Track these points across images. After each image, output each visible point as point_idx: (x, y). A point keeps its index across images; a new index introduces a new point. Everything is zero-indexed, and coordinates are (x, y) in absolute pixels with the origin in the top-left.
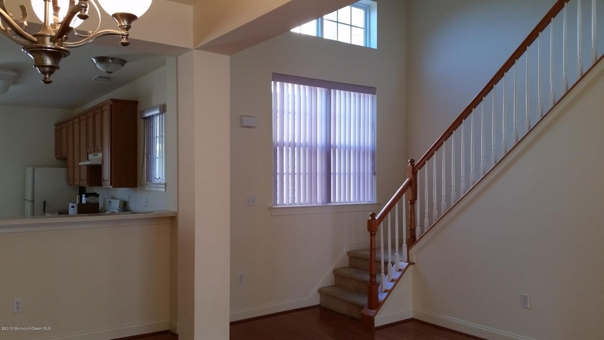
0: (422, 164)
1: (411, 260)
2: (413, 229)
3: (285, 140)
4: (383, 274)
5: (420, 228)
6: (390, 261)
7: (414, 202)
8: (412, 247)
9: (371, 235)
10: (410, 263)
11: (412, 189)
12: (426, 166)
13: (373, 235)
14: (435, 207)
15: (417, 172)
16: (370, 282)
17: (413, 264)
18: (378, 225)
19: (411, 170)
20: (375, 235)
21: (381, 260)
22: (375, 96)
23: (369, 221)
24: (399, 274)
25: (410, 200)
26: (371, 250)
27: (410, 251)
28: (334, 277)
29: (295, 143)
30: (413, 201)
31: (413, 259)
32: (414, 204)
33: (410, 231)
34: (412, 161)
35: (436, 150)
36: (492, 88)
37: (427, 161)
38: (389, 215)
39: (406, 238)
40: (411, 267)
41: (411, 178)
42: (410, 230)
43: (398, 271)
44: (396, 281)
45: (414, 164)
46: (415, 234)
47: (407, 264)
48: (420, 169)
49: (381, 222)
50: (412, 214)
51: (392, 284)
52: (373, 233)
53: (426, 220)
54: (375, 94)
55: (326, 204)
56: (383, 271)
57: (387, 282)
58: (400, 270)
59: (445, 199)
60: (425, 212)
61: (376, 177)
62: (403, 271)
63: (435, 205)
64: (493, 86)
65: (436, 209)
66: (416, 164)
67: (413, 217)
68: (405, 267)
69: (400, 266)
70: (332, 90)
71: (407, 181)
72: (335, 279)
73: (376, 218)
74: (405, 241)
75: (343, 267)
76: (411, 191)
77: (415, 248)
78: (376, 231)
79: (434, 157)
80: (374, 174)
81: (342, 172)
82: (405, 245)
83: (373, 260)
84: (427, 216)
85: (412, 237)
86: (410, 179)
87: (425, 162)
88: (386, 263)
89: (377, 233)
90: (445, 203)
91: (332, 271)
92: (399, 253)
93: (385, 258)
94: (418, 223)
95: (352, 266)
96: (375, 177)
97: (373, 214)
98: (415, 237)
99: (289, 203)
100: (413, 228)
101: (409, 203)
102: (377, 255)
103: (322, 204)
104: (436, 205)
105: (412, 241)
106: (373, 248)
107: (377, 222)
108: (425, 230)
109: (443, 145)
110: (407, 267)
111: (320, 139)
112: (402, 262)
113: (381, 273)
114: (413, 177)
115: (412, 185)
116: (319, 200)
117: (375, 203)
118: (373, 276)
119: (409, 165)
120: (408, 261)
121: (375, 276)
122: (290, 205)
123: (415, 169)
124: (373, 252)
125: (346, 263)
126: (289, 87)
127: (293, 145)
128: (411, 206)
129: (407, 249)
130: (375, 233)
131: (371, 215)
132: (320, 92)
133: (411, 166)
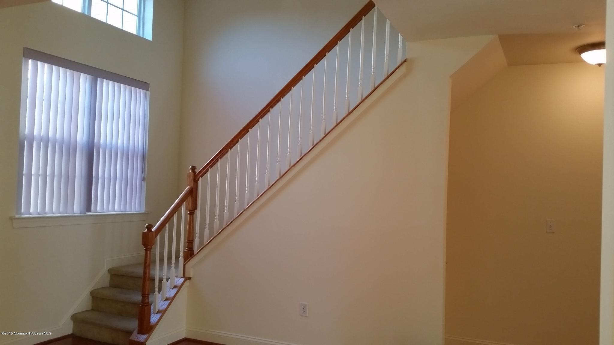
0: (205, 171)
1: (187, 276)
2: (190, 242)
3: (36, 133)
4: (156, 293)
5: (199, 239)
6: (165, 277)
7: (194, 212)
8: (190, 260)
9: (146, 250)
10: (187, 279)
11: (192, 199)
12: (209, 173)
13: (149, 250)
14: (217, 217)
15: (199, 180)
16: (141, 303)
17: (190, 278)
18: (155, 238)
19: (192, 177)
20: (150, 250)
21: (155, 278)
22: (148, 93)
23: (144, 234)
24: (174, 291)
25: (190, 209)
26: (145, 268)
27: (186, 265)
28: (91, 300)
29: (49, 137)
30: (192, 211)
31: (190, 273)
32: (194, 214)
33: (187, 244)
34: (194, 168)
35: (221, 158)
36: (280, 100)
37: (210, 169)
38: (167, 226)
39: (183, 251)
40: (187, 282)
41: (192, 186)
42: (187, 242)
43: (173, 288)
44: (171, 300)
45: (195, 171)
46: (193, 247)
47: (183, 280)
48: (202, 176)
49: (158, 235)
50: (191, 225)
51: (167, 303)
52: (149, 247)
53: (207, 231)
54: (148, 91)
55: (85, 213)
56: (157, 289)
57: (160, 302)
58: (175, 287)
59: (227, 209)
60: (206, 223)
61: (146, 183)
62: (178, 288)
63: (216, 215)
64: (280, 99)
65: (217, 220)
66: (197, 171)
67: (191, 227)
68: (181, 283)
69: (175, 282)
70: (98, 78)
71: (188, 189)
72: (93, 302)
73: (153, 230)
74: (181, 255)
75: (103, 288)
76: (191, 200)
77: (193, 262)
78: (153, 245)
79: (219, 164)
80: (143, 179)
81: (106, 176)
82: (181, 259)
83: (147, 278)
84: (208, 227)
85: (189, 250)
86: (190, 188)
87: (208, 170)
88: (161, 280)
89: (153, 247)
90: (228, 213)
91: (89, 293)
92: (175, 268)
93: (159, 275)
94: (197, 235)
95: (113, 285)
96: (144, 184)
97: (149, 225)
98: (192, 250)
99: (37, 212)
100: (191, 240)
101: (188, 213)
102: (152, 272)
103: (81, 213)
104: (218, 215)
105: (190, 254)
106: (147, 264)
107: (154, 234)
108: (204, 242)
109: (228, 152)
110: (183, 282)
111: (81, 136)
112: (177, 278)
113: (154, 292)
114: (194, 185)
115: (193, 193)
116: (77, 208)
117: (143, 212)
118: (145, 296)
119: (190, 172)
120: (184, 276)
121: (149, 296)
122: (39, 214)
123: (196, 177)
124: (148, 269)
125: (107, 283)
126: (44, 68)
127: (46, 141)
128: (190, 217)
129: (184, 263)
130: (151, 247)
131: (147, 227)
132: (84, 80)
133: (192, 173)
